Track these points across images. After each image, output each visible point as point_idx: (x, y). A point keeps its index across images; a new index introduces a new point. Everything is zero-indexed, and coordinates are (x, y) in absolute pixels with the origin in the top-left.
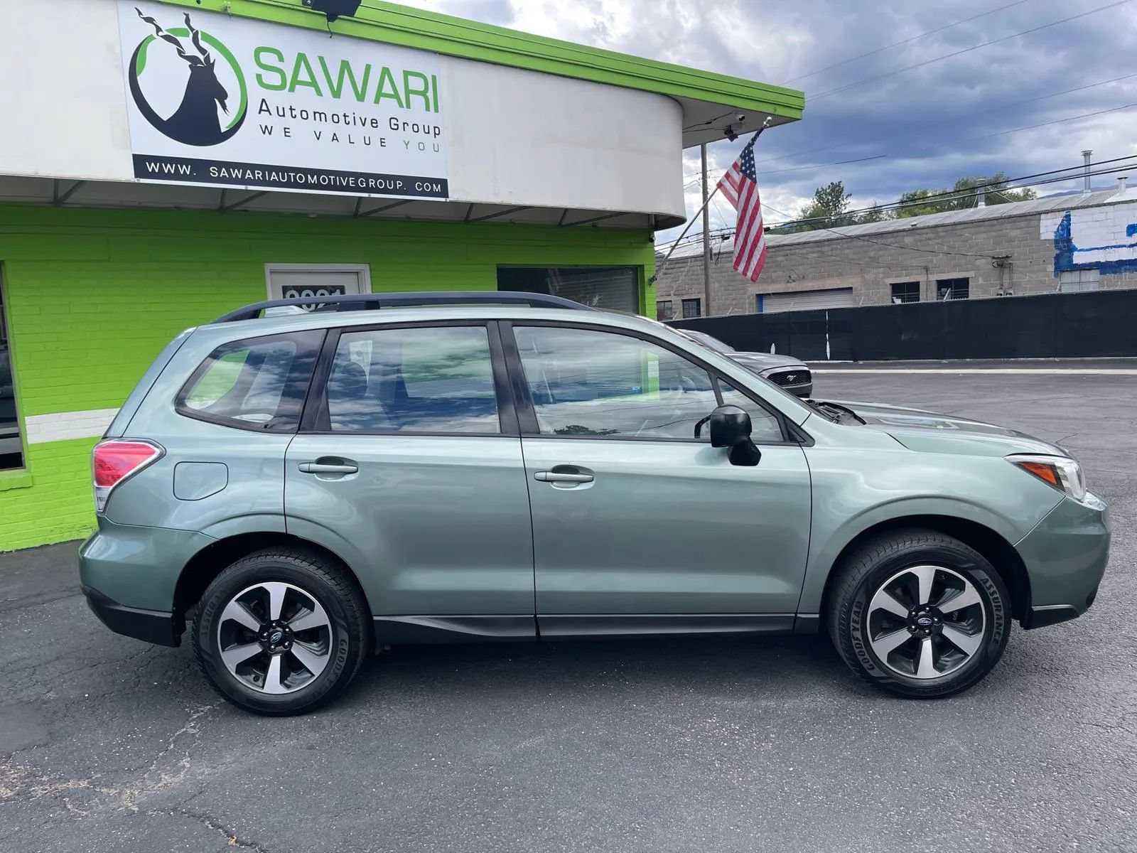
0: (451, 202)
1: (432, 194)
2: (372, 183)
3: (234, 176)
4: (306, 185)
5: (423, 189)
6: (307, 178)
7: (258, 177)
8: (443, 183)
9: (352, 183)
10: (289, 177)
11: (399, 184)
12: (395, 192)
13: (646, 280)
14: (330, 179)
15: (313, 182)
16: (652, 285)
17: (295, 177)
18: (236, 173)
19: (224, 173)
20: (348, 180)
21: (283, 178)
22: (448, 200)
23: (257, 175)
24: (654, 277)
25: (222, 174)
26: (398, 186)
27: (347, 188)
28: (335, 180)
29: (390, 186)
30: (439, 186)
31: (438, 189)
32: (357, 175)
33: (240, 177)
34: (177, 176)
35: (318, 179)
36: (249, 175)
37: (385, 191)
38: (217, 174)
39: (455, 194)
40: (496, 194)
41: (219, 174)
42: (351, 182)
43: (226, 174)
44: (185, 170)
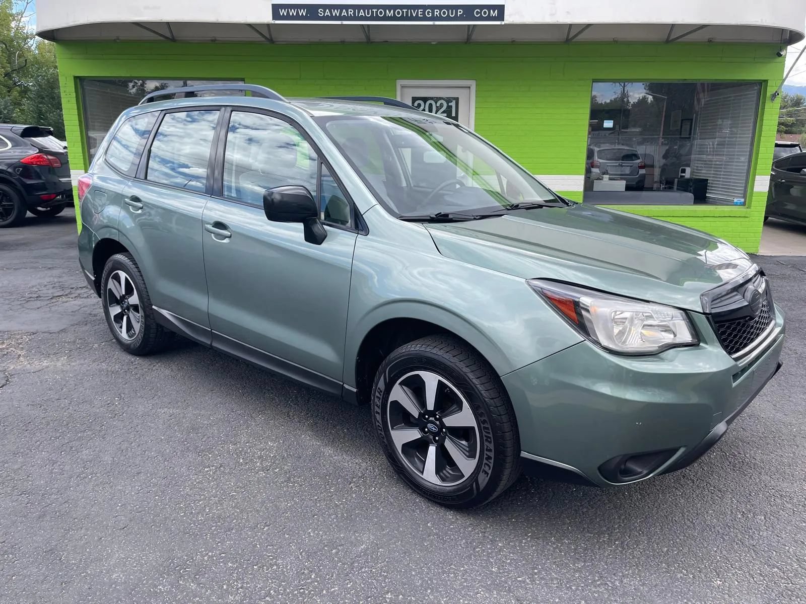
0: (505, 25)
1: (489, 18)
2: (437, 12)
3: (334, 15)
4: (385, 18)
5: (481, 15)
6: (385, 12)
7: (350, 14)
8: (501, 9)
9: (421, 14)
10: (372, 12)
11: (460, 12)
12: (456, 18)
13: (769, 94)
14: (403, 12)
15: (390, 15)
16: (775, 101)
17: (377, 12)
18: (336, 13)
19: (328, 13)
20: (418, 12)
21: (368, 14)
22: (503, 23)
23: (349, 13)
24: (776, 92)
25: (326, 14)
26: (459, 14)
27: (417, 18)
28: (407, 12)
29: (452, 14)
30: (496, 11)
31: (494, 13)
32: (424, 7)
33: (338, 15)
34: (298, 17)
35: (394, 13)
36: (344, 13)
37: (448, 18)
38: (323, 14)
39: (510, 18)
40: (552, 15)
41: (324, 14)
42: (419, 13)
43: (329, 14)
44: (303, 12)
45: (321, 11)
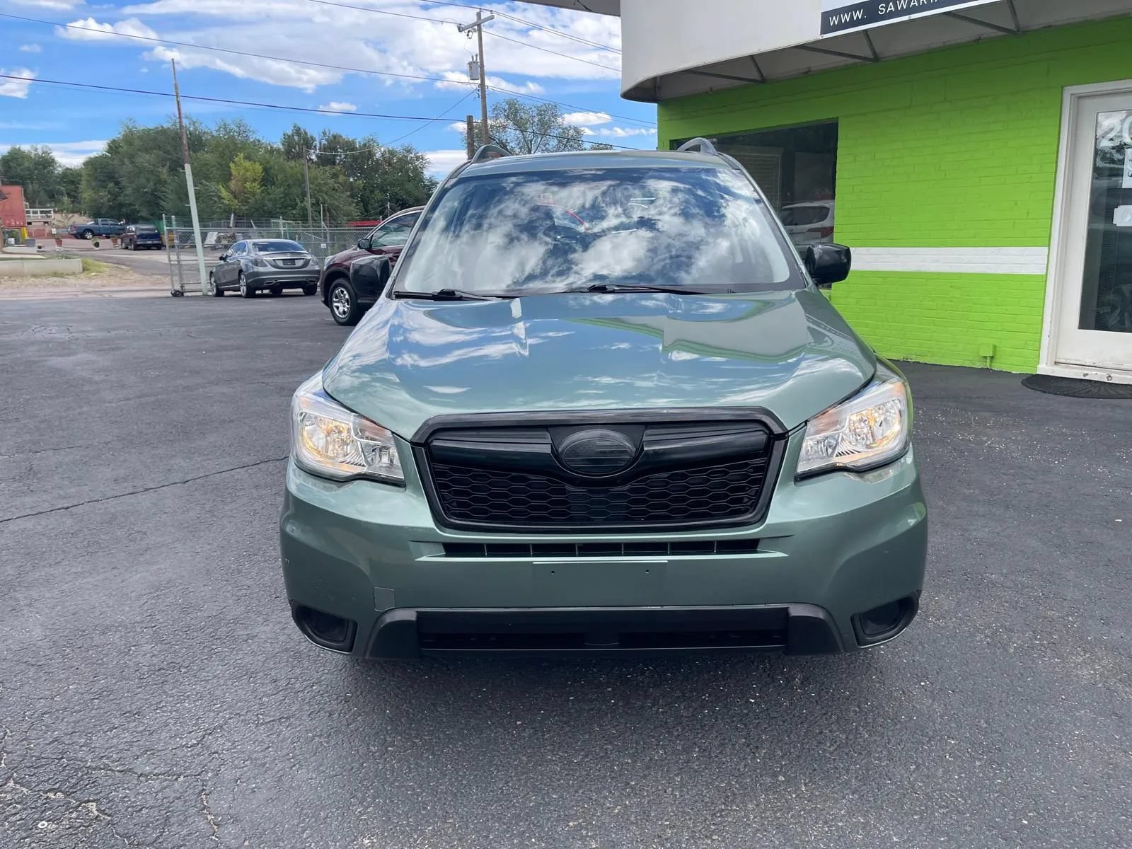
7: (923, 2)
18: (902, 5)
25: (889, 9)
33: (905, 7)
34: (852, 23)
36: (914, 3)
38: (884, 10)
43: (893, 9)
44: (858, 15)
45: (882, 7)
